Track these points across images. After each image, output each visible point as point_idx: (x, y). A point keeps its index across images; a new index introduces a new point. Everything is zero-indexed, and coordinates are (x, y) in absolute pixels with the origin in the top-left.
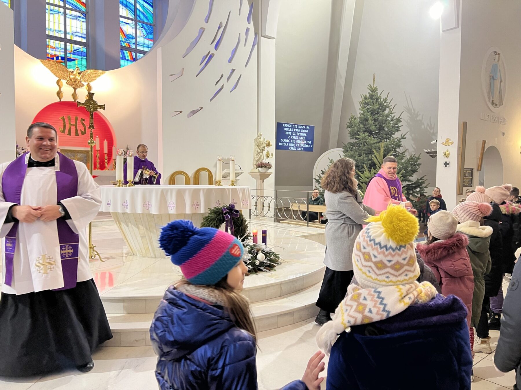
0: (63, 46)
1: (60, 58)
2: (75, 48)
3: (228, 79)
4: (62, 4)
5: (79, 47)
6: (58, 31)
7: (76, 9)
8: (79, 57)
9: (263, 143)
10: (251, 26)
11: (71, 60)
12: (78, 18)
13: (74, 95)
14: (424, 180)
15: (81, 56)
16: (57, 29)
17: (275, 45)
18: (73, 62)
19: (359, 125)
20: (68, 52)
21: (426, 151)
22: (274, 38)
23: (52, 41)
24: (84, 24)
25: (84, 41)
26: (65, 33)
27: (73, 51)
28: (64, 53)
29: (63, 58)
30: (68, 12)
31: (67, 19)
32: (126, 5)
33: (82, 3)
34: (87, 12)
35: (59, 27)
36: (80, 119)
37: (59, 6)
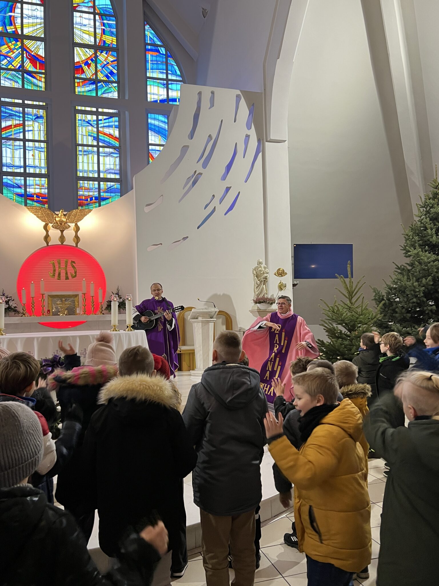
0: (97, 186)
1: (94, 198)
2: (109, 186)
3: (221, 200)
4: (95, 143)
6: (91, 171)
7: (109, 146)
8: (112, 194)
9: (263, 273)
11: (104, 199)
12: (112, 155)
13: (62, 238)
15: (115, 193)
16: (91, 169)
17: (287, 148)
18: (107, 201)
20: (101, 191)
22: (284, 141)
23: (86, 182)
24: (118, 159)
25: (118, 177)
26: (99, 172)
27: (107, 189)
28: (97, 193)
29: (96, 198)
30: (101, 149)
31: (101, 158)
32: (159, 131)
33: (115, 138)
34: (120, 146)
35: (93, 167)
36: (70, 262)
37: (92, 146)
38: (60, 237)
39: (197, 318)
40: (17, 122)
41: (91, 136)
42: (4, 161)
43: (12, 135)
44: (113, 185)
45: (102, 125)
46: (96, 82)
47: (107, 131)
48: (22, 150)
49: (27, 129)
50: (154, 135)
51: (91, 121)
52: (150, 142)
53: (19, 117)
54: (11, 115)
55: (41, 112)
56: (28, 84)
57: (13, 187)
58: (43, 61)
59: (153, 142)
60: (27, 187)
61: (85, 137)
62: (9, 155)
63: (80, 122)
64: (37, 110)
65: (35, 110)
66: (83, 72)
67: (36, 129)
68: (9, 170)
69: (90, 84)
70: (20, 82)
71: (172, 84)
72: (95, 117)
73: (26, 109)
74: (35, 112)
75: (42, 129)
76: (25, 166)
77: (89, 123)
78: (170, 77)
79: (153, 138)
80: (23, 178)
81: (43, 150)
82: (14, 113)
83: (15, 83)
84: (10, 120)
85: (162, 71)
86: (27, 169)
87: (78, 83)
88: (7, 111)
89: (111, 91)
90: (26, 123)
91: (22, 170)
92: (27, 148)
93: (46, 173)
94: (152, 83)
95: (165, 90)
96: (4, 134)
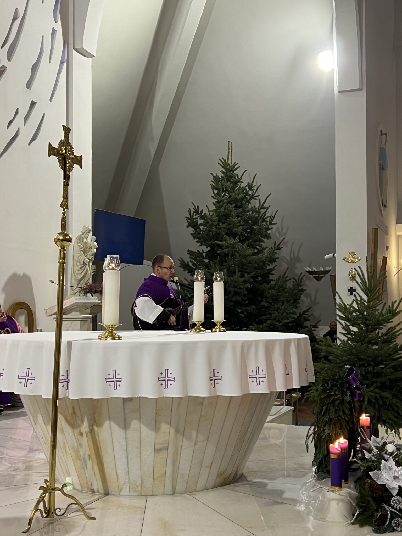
3: (26, 119)
9: (90, 248)
10: (58, 27)
14: (308, 314)
17: (91, 68)
19: (218, 224)
21: (308, 269)
22: (93, 56)
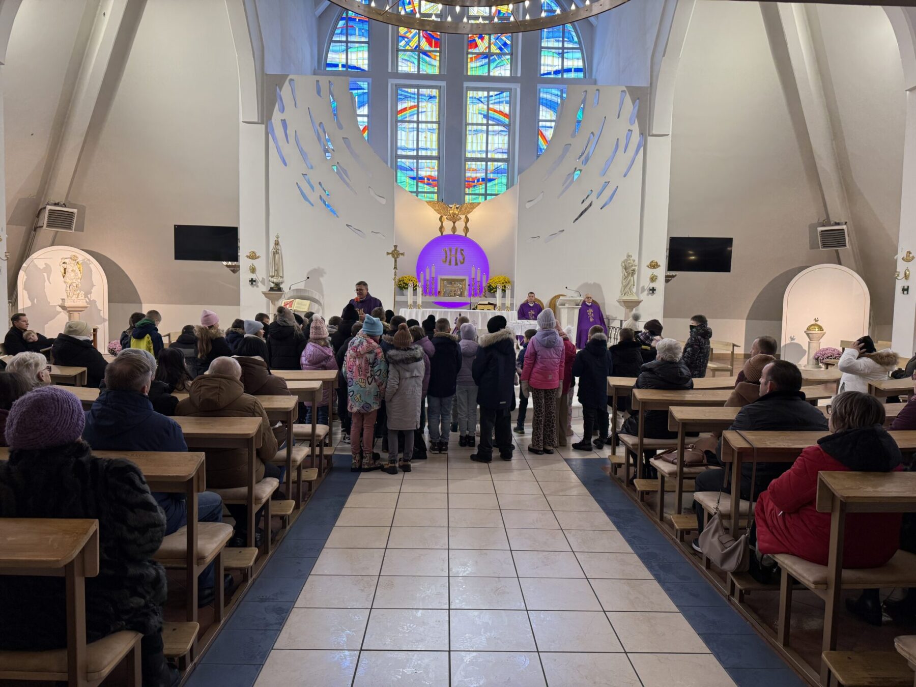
0: (484, 167)
1: (481, 180)
2: (496, 167)
3: (599, 194)
4: (485, 121)
5: (499, 164)
6: (479, 152)
7: (499, 123)
8: (499, 175)
9: (632, 266)
11: (491, 180)
12: (501, 133)
13: (454, 229)
15: (502, 173)
16: (479, 149)
17: (670, 142)
18: (493, 182)
20: (488, 172)
22: (667, 135)
23: (474, 163)
24: (506, 138)
25: (505, 156)
26: (487, 152)
27: (494, 170)
28: (484, 174)
29: (483, 180)
30: (490, 128)
31: (490, 137)
32: (551, 105)
33: (505, 115)
34: (510, 124)
35: (481, 147)
36: (459, 250)
37: (482, 124)
38: (453, 228)
39: (564, 305)
40: (412, 104)
41: (481, 114)
42: (399, 144)
43: (406, 117)
44: (500, 166)
45: (493, 102)
46: (489, 56)
47: (497, 107)
48: (415, 132)
49: (420, 110)
50: (545, 110)
51: (481, 98)
52: (541, 118)
53: (414, 98)
54: (406, 97)
55: (435, 92)
56: (424, 64)
57: (407, 170)
58: (438, 39)
59: (544, 118)
60: (419, 170)
61: (475, 115)
62: (404, 138)
63: (471, 100)
64: (431, 90)
65: (428, 90)
66: (476, 46)
67: (429, 110)
68: (404, 153)
69: (483, 58)
70: (416, 62)
71: (568, 52)
72: (485, 94)
73: (420, 90)
74: (428, 93)
75: (434, 110)
76: (418, 149)
77: (480, 100)
78: (566, 45)
79: (544, 113)
80: (415, 161)
81: (434, 131)
82: (410, 95)
83: (412, 64)
84: (405, 102)
85: (558, 39)
86: (420, 152)
87: (471, 58)
88: (403, 93)
89: (503, 64)
90: (420, 104)
91: (415, 153)
92: (420, 130)
93: (437, 155)
94: (546, 53)
95: (560, 59)
96: (400, 117)
